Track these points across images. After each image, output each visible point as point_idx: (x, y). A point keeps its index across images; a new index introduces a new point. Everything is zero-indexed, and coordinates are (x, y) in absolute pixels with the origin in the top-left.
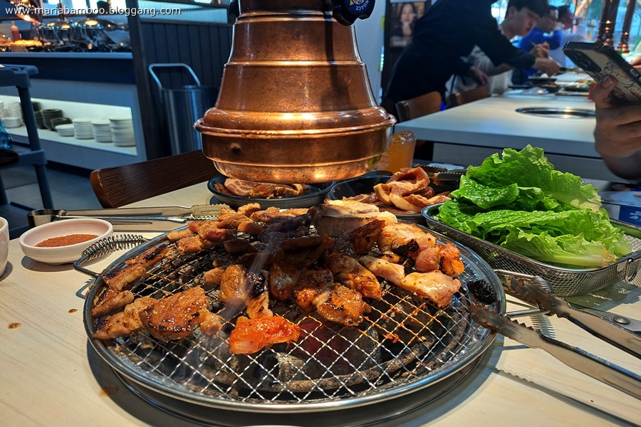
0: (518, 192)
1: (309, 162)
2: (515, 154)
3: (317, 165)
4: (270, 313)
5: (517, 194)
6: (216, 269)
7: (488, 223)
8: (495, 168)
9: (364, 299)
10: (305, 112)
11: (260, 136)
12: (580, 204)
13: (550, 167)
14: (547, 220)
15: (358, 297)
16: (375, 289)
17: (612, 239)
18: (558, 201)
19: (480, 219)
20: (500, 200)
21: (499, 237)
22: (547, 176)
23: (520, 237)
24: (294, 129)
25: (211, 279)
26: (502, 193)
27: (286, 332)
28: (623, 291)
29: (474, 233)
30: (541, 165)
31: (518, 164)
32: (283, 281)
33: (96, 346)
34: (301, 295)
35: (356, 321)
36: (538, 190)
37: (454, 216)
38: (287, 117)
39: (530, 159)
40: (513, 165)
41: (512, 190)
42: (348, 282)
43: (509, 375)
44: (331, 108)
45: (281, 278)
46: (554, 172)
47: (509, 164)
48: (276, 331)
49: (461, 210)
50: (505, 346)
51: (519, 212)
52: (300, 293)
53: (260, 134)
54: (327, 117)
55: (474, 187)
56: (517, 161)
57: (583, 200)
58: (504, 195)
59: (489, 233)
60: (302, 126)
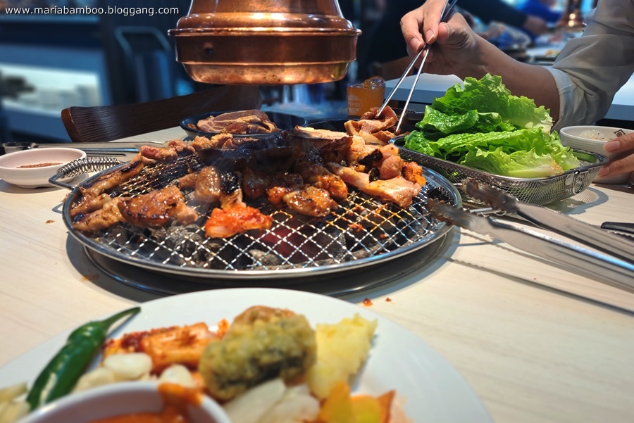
0: (477, 117)
1: (279, 61)
2: (475, 82)
3: (286, 64)
4: (244, 205)
5: (476, 118)
6: (191, 175)
7: (449, 144)
8: (458, 98)
9: (331, 197)
10: (275, 12)
11: (232, 33)
12: (533, 126)
13: (507, 93)
14: (503, 139)
15: (326, 195)
16: (342, 189)
17: (561, 155)
18: (514, 126)
19: (441, 142)
20: (460, 125)
21: (459, 157)
22: (505, 102)
23: (478, 155)
24: (264, 26)
25: (186, 183)
26: (463, 118)
27: (259, 220)
28: (572, 206)
29: (436, 155)
30: (499, 92)
31: (479, 93)
32: (255, 182)
33: (76, 235)
34: (272, 192)
35: (324, 212)
36: (495, 115)
37: (418, 142)
38: (257, 17)
39: (489, 87)
40: (474, 94)
41: (471, 116)
42: (316, 184)
43: (463, 263)
44: (300, 11)
45: (253, 180)
46: (511, 97)
47: (470, 93)
48: (250, 218)
49: (425, 137)
50: (460, 243)
51: (478, 134)
52: (271, 190)
53: (232, 31)
54: (296, 18)
55: (438, 116)
56: (477, 90)
57: (536, 121)
58: (465, 120)
59: (450, 155)
60: (272, 24)
